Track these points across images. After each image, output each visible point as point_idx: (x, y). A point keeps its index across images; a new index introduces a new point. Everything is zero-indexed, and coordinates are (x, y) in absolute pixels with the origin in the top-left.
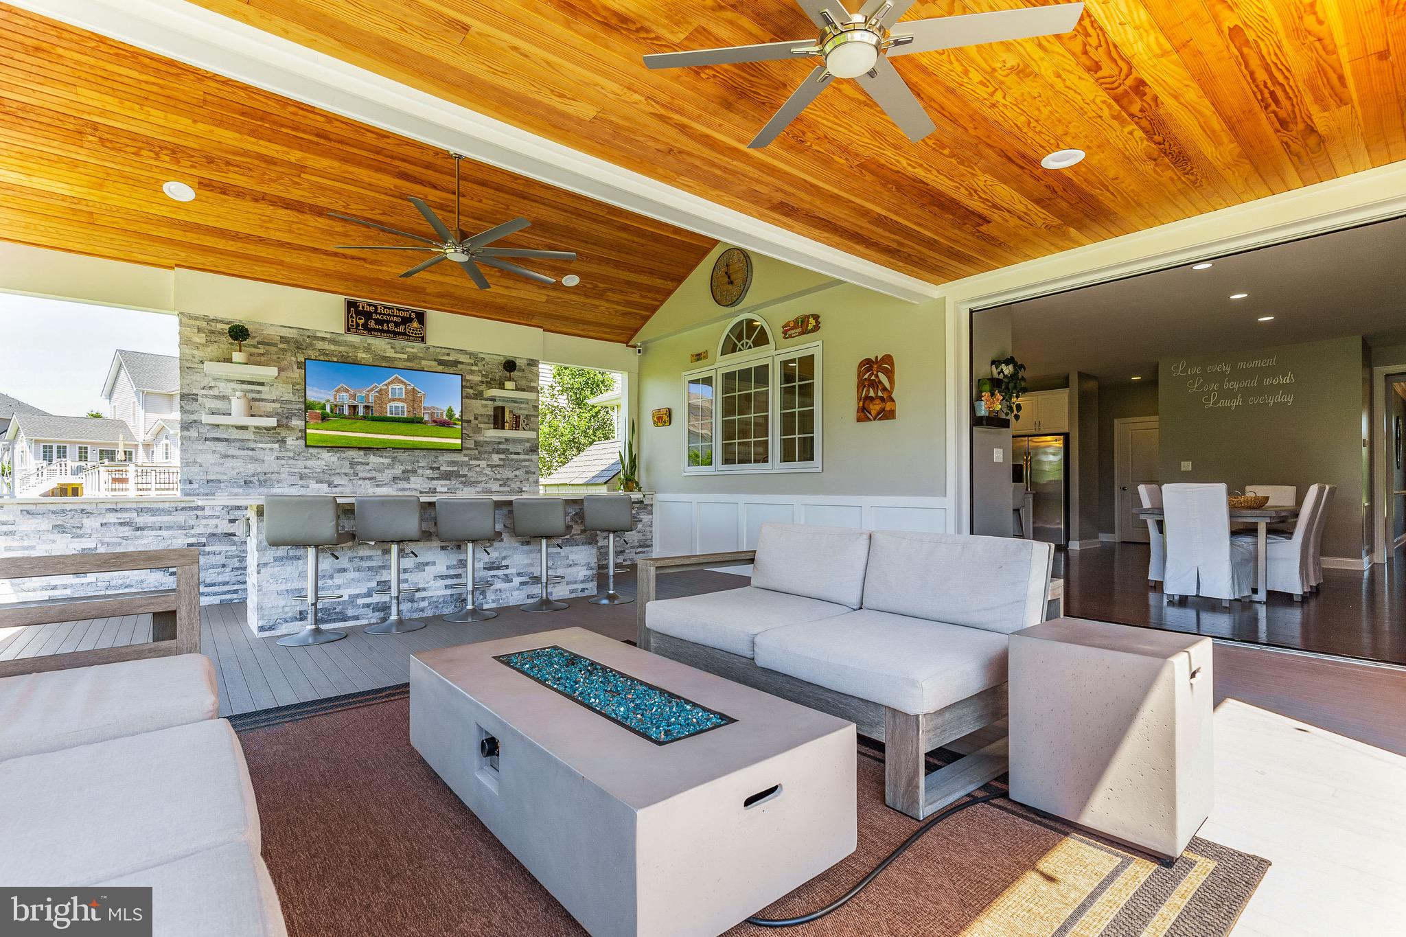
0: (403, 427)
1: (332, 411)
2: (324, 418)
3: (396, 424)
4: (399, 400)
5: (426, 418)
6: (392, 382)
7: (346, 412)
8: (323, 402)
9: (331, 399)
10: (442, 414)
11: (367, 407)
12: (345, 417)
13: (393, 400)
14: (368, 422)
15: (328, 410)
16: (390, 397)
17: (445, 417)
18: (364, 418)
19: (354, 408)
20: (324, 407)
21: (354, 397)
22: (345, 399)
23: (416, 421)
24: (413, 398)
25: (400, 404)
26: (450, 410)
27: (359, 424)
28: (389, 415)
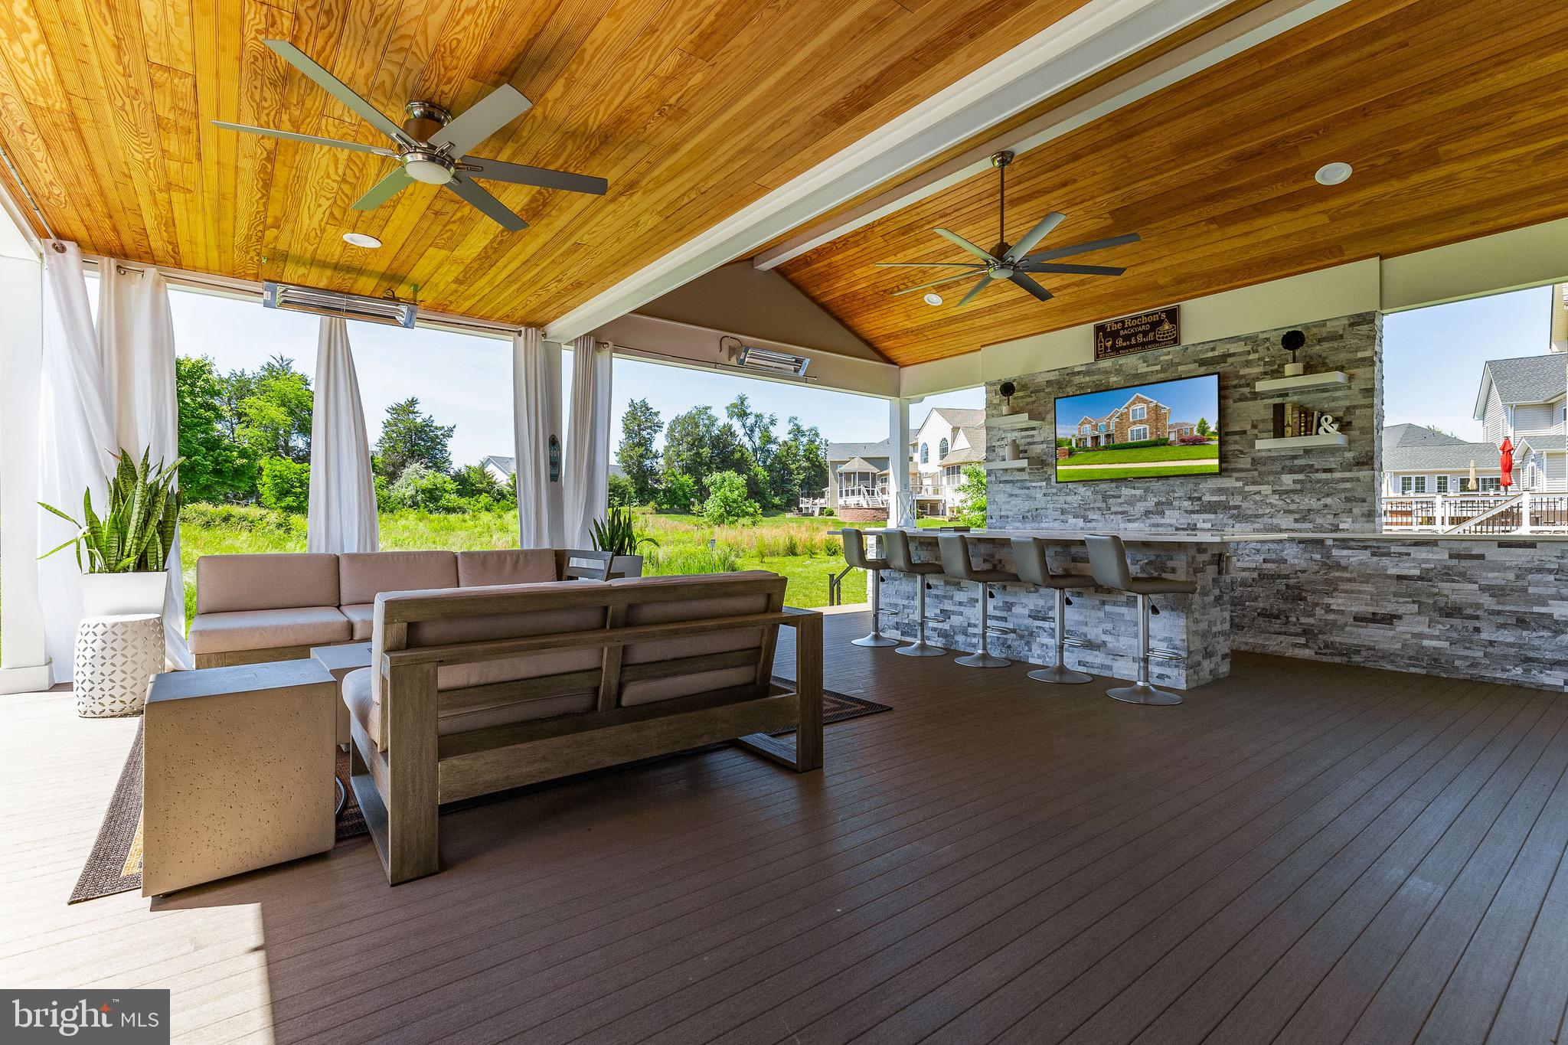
0: (1145, 452)
1: (1077, 446)
2: (1071, 453)
3: (1138, 450)
4: (1141, 422)
5: (1172, 437)
6: (1134, 403)
7: (1089, 444)
8: (1069, 437)
9: (1076, 432)
10: (1192, 429)
11: (1108, 436)
12: (1088, 451)
13: (1134, 423)
14: (1109, 452)
15: (1074, 445)
16: (1131, 420)
17: (1195, 433)
18: (1106, 448)
19: (1096, 439)
20: (1070, 443)
21: (1095, 427)
22: (1088, 431)
23: (1160, 443)
24: (1157, 415)
25: (1142, 427)
26: (1203, 423)
27: (1101, 455)
28: (1129, 441)
